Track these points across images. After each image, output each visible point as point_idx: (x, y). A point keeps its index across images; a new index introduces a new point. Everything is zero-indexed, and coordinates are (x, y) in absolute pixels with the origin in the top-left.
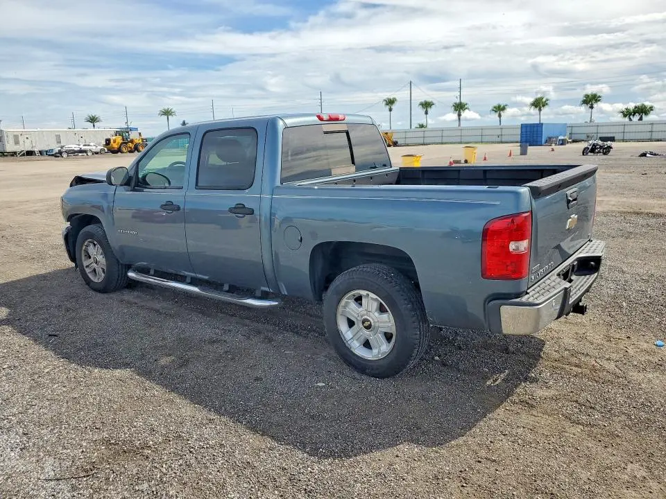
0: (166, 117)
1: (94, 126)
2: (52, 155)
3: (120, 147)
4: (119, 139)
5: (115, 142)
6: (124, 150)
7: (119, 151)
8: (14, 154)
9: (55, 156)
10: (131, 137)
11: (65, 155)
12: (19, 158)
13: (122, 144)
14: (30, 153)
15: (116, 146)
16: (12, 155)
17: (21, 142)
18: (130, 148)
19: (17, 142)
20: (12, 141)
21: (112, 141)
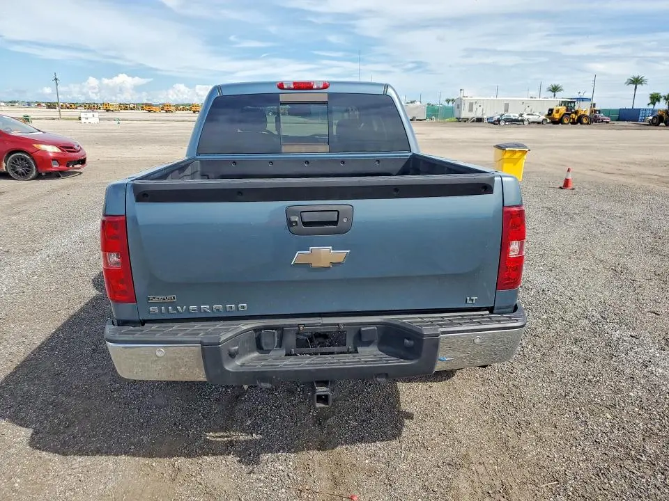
0: (634, 86)
1: (555, 95)
2: (492, 123)
3: (562, 117)
4: (563, 110)
5: (558, 111)
6: (566, 121)
7: (560, 121)
8: (466, 120)
9: (493, 123)
10: (576, 108)
11: (502, 123)
12: (469, 124)
13: (565, 114)
14: (480, 120)
15: (557, 116)
16: (465, 121)
17: (474, 109)
18: (574, 119)
19: (471, 110)
20: (467, 107)
21: (554, 111)
